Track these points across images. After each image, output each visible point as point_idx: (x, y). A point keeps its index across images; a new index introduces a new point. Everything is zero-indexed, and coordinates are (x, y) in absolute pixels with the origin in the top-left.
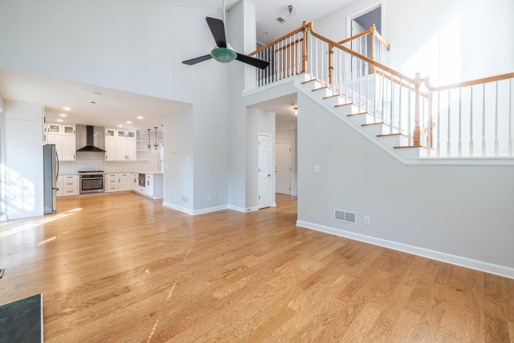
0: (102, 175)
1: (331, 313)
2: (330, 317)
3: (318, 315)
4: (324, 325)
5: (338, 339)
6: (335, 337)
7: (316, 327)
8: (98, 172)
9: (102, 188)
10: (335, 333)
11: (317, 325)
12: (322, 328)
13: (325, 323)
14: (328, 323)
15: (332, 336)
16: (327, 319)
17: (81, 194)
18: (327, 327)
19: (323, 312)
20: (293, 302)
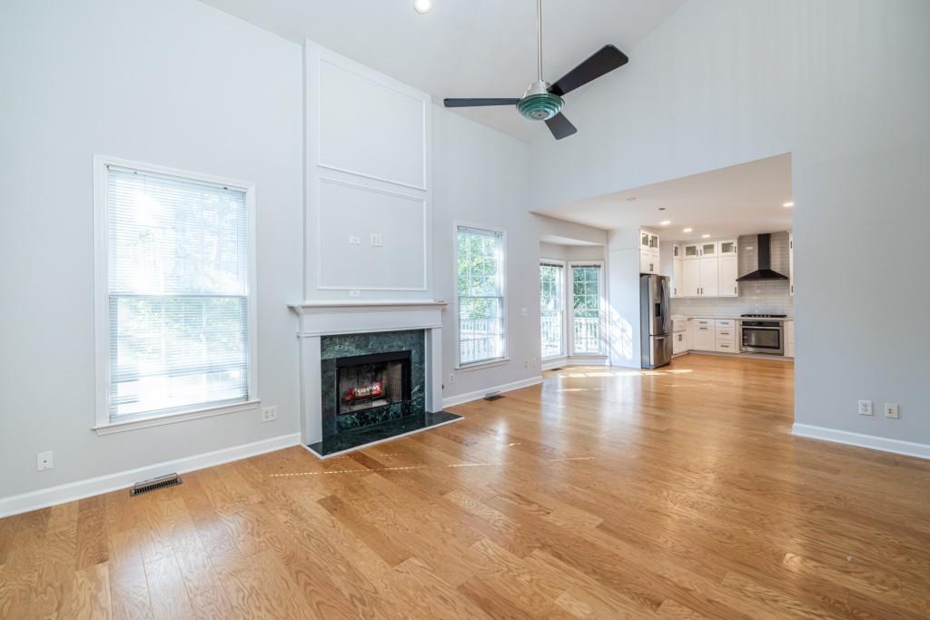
0: (778, 323)
1: (377, 613)
2: (367, 609)
3: (376, 593)
4: (352, 596)
5: (315, 606)
6: (318, 603)
7: (353, 585)
8: (772, 316)
9: (778, 348)
10: (328, 606)
11: (355, 587)
12: (346, 592)
13: (354, 600)
14: (353, 603)
15: (324, 600)
16: (363, 603)
17: (742, 352)
18: (346, 599)
19: (383, 602)
20: (421, 565)
